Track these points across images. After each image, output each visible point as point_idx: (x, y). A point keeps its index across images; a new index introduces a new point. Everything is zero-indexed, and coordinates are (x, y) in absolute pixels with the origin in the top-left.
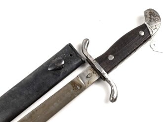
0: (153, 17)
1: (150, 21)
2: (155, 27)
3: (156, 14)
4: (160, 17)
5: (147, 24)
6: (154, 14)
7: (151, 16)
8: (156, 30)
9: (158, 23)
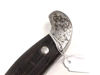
0: (59, 23)
1: (56, 29)
2: (63, 38)
3: (63, 17)
4: (69, 21)
5: (51, 35)
6: (61, 18)
7: (56, 21)
8: (66, 42)
9: (68, 31)
